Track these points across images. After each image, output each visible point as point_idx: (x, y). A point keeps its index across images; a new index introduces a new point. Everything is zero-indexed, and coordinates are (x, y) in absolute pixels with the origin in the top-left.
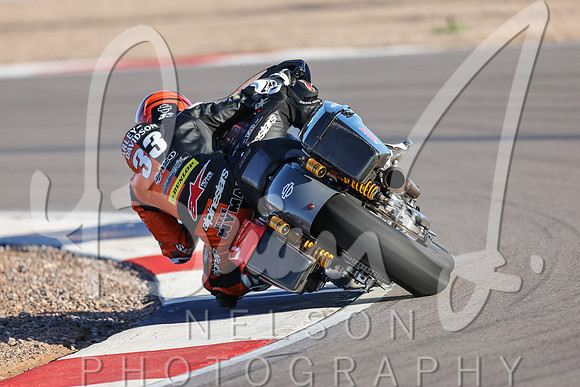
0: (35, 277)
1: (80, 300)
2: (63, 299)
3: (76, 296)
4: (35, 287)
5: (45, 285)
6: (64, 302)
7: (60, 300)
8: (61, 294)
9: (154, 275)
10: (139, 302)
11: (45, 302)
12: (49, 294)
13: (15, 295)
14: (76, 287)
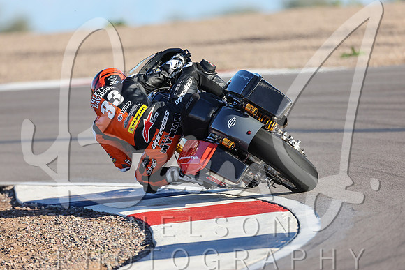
0: (67, 227)
1: (98, 243)
2: (86, 243)
3: (95, 240)
4: (66, 235)
5: (73, 233)
6: (87, 245)
7: (84, 244)
8: (84, 239)
9: (149, 226)
10: (139, 245)
11: (73, 245)
12: (76, 239)
13: (52, 240)
14: (95, 234)
